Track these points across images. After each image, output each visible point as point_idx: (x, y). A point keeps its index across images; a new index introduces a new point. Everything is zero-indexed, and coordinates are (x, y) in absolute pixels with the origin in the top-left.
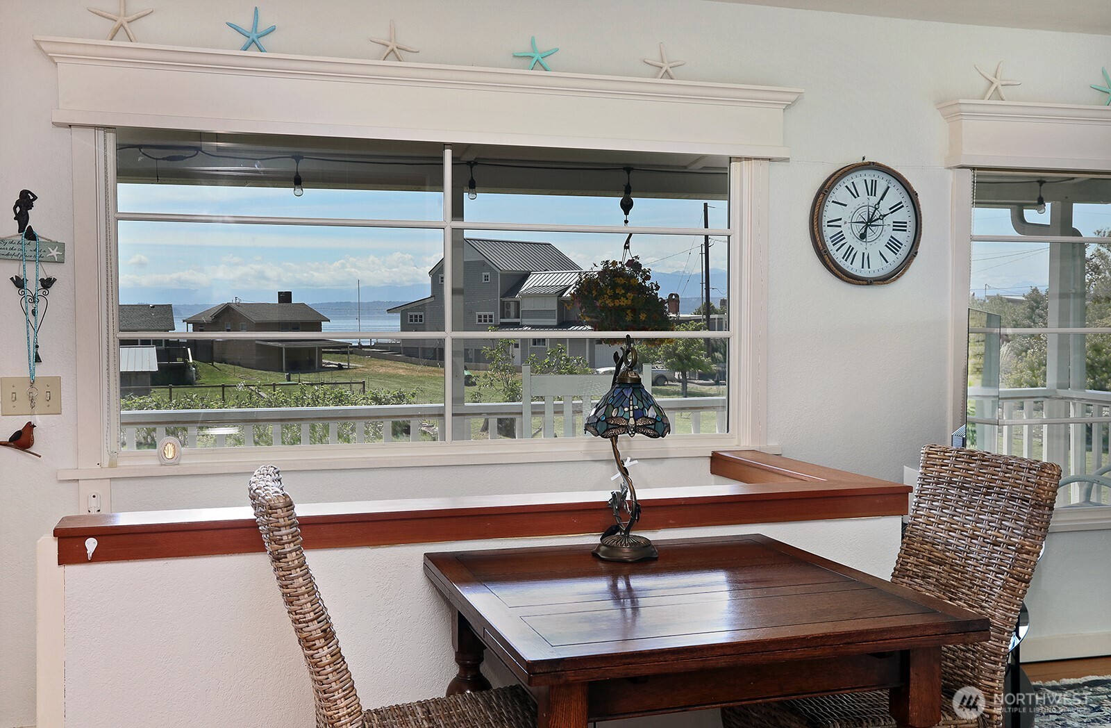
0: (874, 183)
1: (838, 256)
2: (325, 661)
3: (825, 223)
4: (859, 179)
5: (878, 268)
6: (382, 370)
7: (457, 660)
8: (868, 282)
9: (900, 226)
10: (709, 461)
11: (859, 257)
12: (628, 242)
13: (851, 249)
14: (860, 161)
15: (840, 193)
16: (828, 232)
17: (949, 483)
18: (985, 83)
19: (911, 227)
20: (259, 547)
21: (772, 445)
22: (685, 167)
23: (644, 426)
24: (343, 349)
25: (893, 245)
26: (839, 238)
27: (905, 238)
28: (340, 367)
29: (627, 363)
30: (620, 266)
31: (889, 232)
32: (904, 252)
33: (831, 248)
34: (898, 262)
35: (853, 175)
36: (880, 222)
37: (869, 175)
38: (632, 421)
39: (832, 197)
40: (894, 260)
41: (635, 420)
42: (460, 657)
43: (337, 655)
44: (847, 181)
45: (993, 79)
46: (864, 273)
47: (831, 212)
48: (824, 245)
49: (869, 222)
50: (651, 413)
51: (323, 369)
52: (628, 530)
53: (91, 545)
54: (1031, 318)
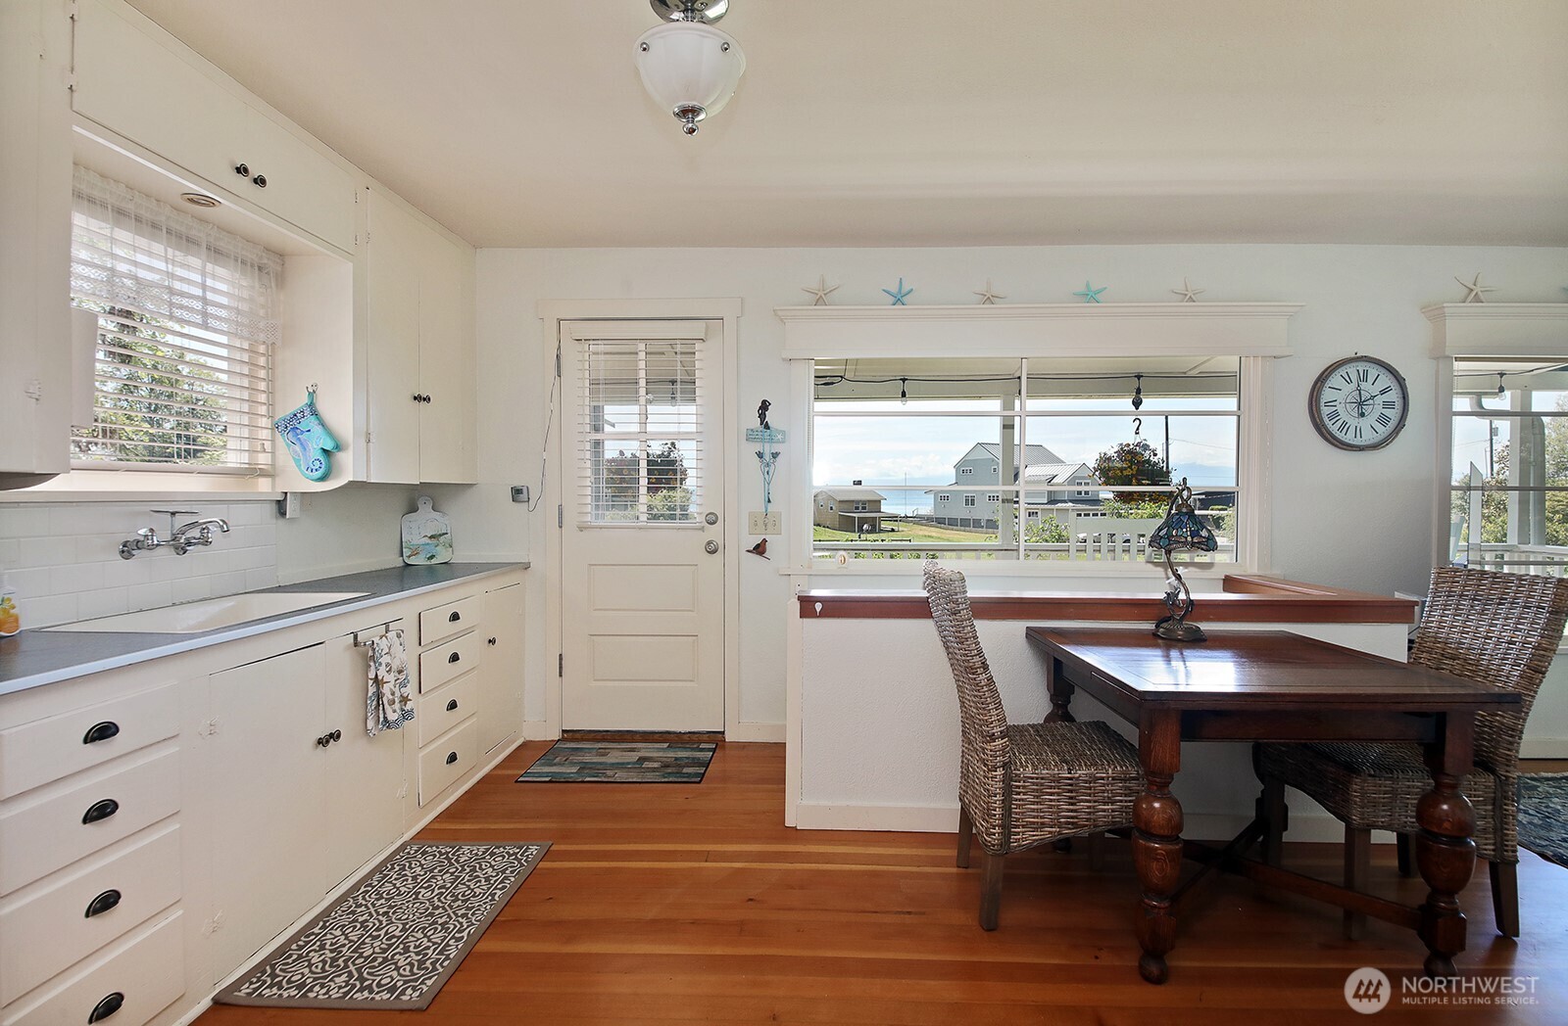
0: (1366, 373)
1: (1334, 429)
2: (983, 683)
3: (1322, 404)
4: (1352, 370)
5: (1368, 437)
6: (921, 533)
7: (1051, 700)
8: (1361, 448)
9: (1388, 405)
10: (1222, 582)
11: (1352, 429)
12: (1138, 429)
13: (1345, 423)
14: (1353, 355)
15: (1335, 380)
16: (1325, 411)
17: (1461, 596)
18: (1466, 291)
19: (1398, 405)
20: (929, 615)
21: (1276, 572)
22: (1185, 373)
23: (1199, 543)
24: (894, 518)
25: (1383, 420)
26: (1334, 415)
27: (1393, 414)
28: (893, 530)
29: (1182, 498)
30: (1132, 447)
31: (1379, 410)
32: (1392, 425)
33: (1329, 423)
34: (1387, 434)
35: (1347, 366)
36: (1371, 402)
37: (1361, 366)
38: (1189, 539)
39: (1329, 384)
40: (1383, 431)
41: (1192, 538)
42: (1053, 698)
43: (990, 679)
44: (1342, 371)
45: (1473, 287)
46: (1357, 442)
47: (1327, 395)
48: (1322, 420)
49: (1360, 404)
50: (1204, 533)
51: (881, 531)
52: (1183, 618)
53: (818, 607)
54: (1463, 498)
